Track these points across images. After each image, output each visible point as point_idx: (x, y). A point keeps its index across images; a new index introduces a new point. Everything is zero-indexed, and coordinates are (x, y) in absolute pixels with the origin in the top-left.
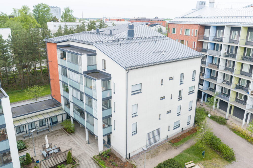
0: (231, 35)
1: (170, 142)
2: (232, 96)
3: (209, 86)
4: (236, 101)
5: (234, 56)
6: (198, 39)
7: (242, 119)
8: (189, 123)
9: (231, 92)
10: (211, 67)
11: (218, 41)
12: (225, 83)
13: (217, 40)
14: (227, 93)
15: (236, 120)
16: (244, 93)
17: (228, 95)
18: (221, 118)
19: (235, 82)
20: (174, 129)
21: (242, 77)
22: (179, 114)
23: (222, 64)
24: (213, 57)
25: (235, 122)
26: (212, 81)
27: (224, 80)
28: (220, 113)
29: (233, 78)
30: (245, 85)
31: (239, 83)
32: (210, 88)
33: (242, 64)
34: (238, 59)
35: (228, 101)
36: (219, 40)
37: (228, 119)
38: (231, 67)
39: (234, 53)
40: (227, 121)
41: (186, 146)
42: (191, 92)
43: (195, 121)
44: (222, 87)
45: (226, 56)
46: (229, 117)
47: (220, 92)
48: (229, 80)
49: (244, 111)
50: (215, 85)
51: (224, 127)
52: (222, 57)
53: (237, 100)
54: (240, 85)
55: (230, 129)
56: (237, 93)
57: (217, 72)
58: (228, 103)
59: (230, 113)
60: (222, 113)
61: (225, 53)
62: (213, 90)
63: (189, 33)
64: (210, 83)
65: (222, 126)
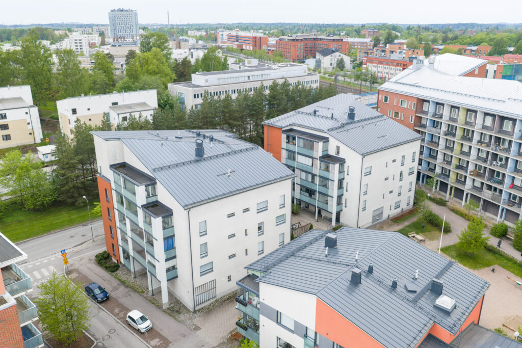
0: (451, 112)
1: (391, 220)
2: (453, 177)
3: (428, 166)
4: (456, 181)
5: (454, 135)
6: (416, 113)
7: (462, 200)
8: (408, 204)
9: (451, 172)
10: (430, 145)
11: (438, 118)
12: (446, 163)
13: (436, 116)
14: (447, 174)
15: (456, 202)
16: (464, 173)
17: (448, 176)
18: (441, 199)
19: (455, 162)
20: (395, 209)
21: (462, 157)
22: (399, 195)
23: (442, 143)
24: (433, 135)
25: (455, 204)
26: (431, 161)
27: (444, 160)
28: (440, 195)
29: (453, 158)
30: (465, 166)
31: (459, 162)
32: (430, 168)
33: (462, 144)
34: (457, 139)
35: (448, 181)
36: (439, 116)
37: (448, 201)
38: (452, 146)
39: (454, 132)
40: (448, 203)
41: (407, 223)
42: (411, 173)
43: (415, 203)
44: (443, 168)
45: (446, 135)
46: (450, 198)
47: (441, 172)
48: (449, 160)
49: (463, 191)
50: (435, 165)
51: (444, 208)
52: (441, 136)
53: (458, 181)
54: (460, 165)
55: (450, 209)
56: (458, 173)
57: (437, 151)
58: (447, 184)
59: (450, 194)
60: (443, 196)
61: (445, 132)
62: (433, 170)
63: (405, 105)
64: (429, 162)
65: (441, 207)
